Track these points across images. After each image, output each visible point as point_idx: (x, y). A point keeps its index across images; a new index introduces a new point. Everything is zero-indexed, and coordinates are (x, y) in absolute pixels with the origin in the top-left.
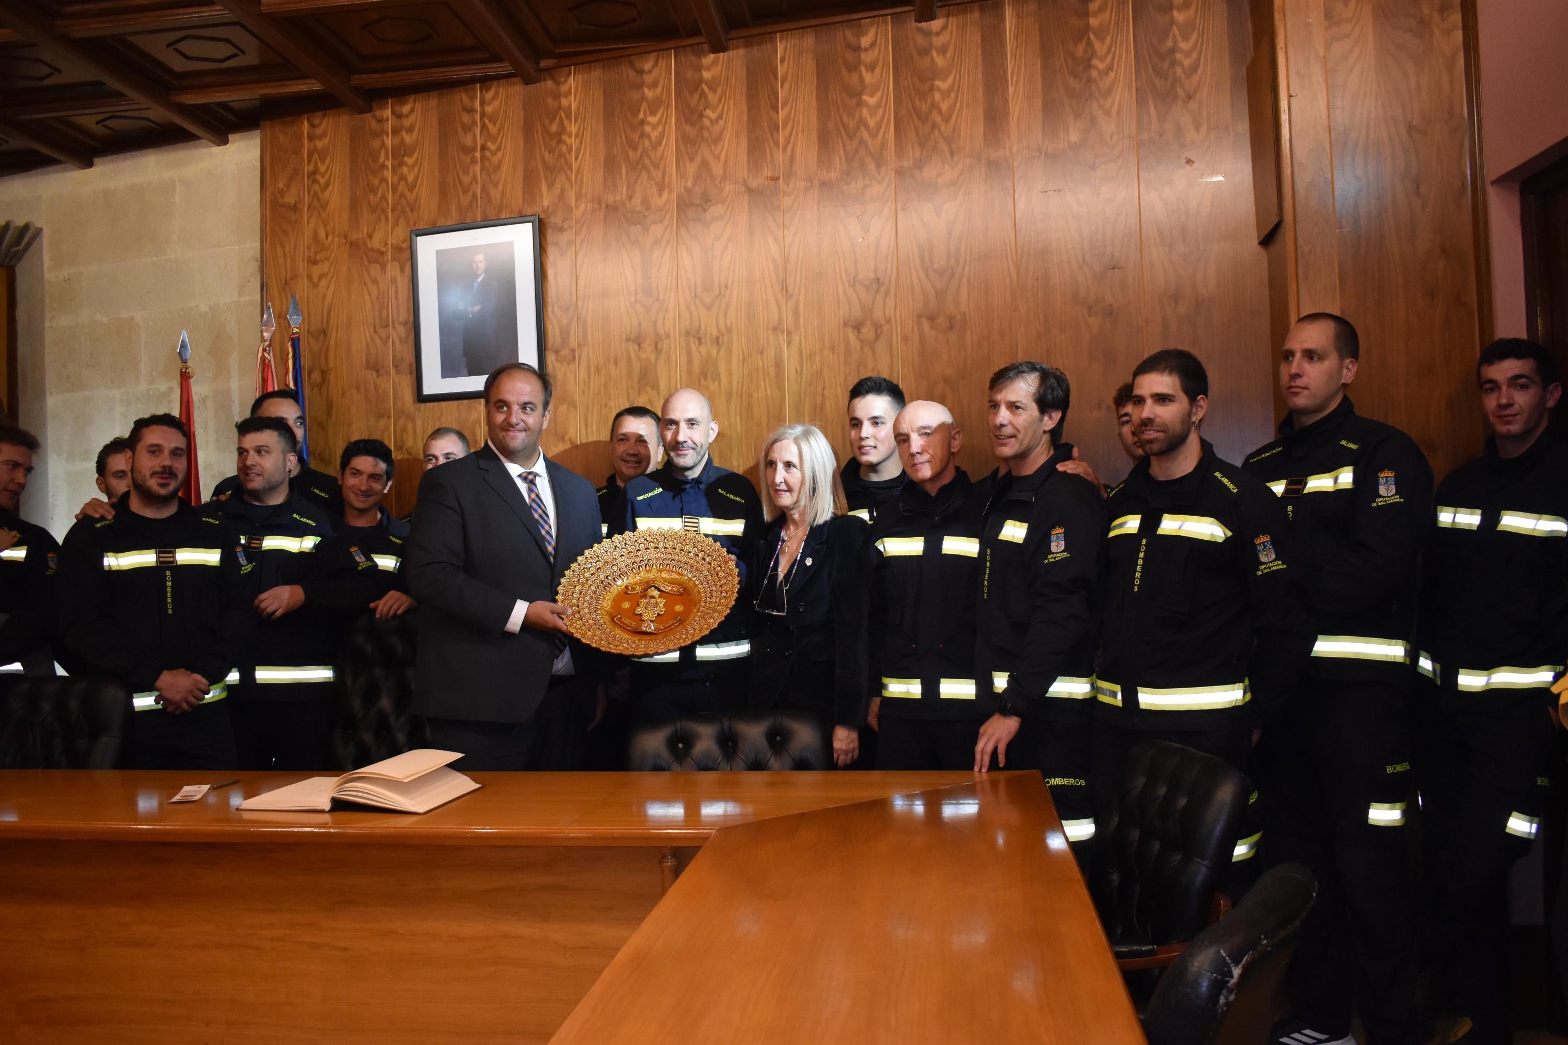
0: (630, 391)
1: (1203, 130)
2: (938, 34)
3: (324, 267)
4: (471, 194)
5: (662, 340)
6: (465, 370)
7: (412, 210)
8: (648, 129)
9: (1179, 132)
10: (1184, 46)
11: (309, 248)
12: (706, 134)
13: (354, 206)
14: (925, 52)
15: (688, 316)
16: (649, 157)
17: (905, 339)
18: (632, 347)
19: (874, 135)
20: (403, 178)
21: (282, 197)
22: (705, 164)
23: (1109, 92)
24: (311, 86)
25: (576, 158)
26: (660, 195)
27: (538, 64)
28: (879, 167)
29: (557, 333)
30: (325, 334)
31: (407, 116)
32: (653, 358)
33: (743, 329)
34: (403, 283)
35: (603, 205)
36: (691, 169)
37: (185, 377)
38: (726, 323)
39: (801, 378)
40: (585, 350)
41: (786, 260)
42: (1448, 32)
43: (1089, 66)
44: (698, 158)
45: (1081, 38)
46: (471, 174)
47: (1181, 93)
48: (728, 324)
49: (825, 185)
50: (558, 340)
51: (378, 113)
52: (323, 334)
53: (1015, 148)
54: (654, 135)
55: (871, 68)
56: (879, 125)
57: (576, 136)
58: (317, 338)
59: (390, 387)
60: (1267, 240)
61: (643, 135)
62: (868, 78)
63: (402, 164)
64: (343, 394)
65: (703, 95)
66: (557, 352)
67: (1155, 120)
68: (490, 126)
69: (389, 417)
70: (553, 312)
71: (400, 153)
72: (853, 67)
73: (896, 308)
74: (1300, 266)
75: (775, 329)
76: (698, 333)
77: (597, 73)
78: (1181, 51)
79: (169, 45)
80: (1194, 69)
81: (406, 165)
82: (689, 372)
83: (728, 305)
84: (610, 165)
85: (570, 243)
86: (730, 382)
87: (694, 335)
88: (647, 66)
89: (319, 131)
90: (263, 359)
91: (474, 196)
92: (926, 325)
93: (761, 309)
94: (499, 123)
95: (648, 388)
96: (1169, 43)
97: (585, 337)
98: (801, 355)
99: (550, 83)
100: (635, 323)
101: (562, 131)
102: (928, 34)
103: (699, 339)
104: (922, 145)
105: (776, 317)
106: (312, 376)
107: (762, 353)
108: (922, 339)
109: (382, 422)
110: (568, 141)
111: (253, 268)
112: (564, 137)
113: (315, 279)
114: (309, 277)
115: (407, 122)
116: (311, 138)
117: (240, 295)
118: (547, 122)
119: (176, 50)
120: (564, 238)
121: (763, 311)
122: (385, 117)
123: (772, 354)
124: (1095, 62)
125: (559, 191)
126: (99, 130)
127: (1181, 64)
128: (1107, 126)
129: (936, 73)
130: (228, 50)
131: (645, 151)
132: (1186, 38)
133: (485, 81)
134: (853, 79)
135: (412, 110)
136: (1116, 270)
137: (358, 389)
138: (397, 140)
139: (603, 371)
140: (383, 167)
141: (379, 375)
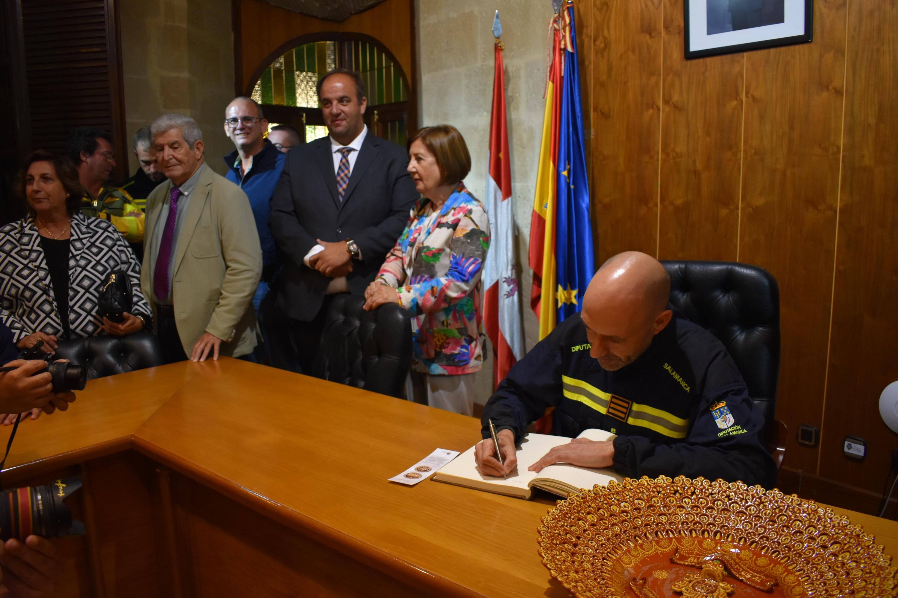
6: (730, 26)
30: (607, 6)
37: (498, 50)
52: (605, 6)
58: (600, 10)
59: (660, 48)
69: (660, 74)
90: (554, 29)
106: (598, 43)
109: (653, 79)
137: (633, 52)
141: (651, 37)
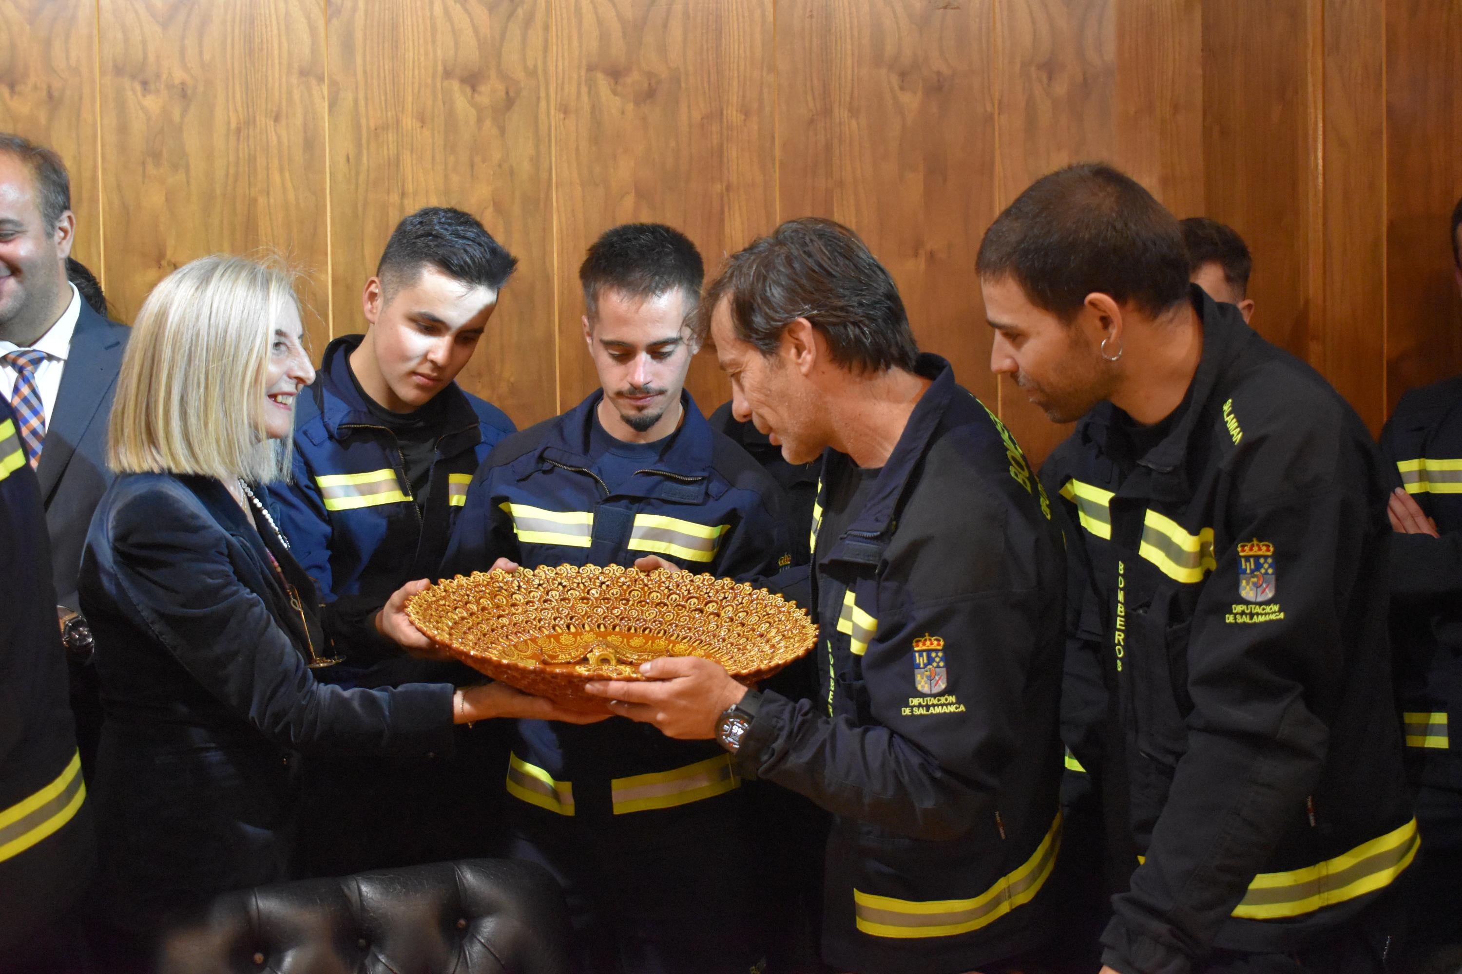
5: (62, 81)
15: (120, 36)
17: (564, 109)
33: (236, 71)
38: (201, 53)
39: (357, 173)
48: (207, 57)
73: (546, 51)
75: (304, 73)
76: (141, 70)
82: (123, 148)
83: (205, 22)
87: (133, 72)
92: (603, 83)
93: (275, 31)
98: (357, 127)
103: (145, 84)
105: (307, 51)
107: (277, 119)
108: (595, 108)
121: (279, 36)
123: (299, 121)
136: (950, 12)
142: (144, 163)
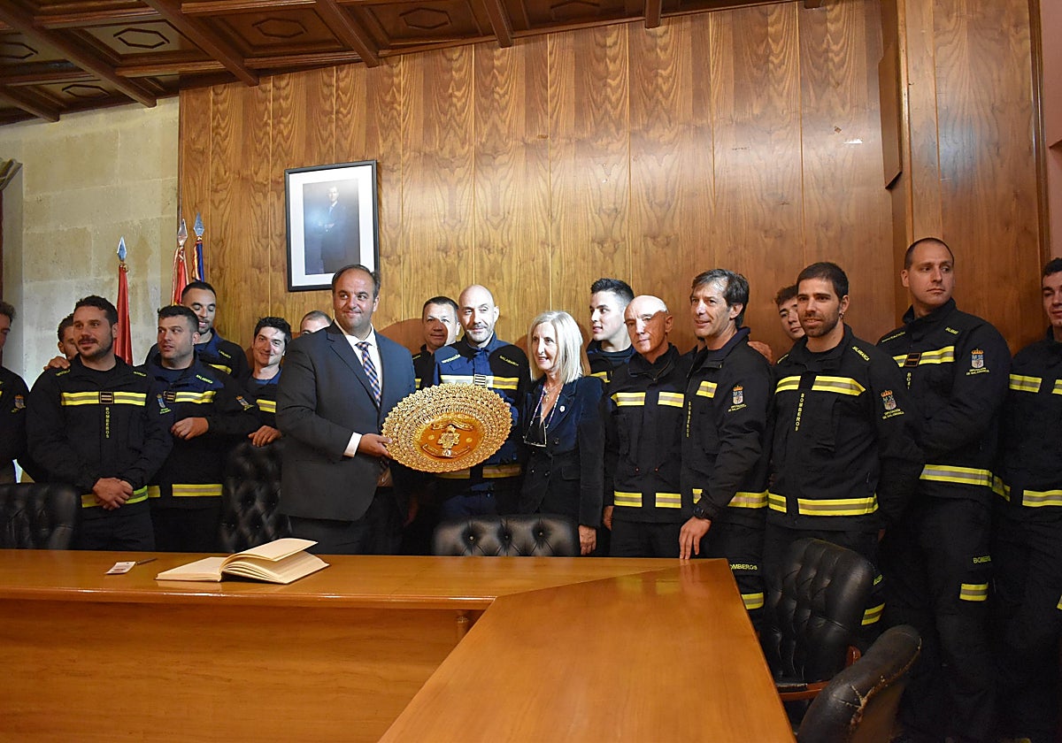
0: (440, 286)
1: (848, 107)
2: (661, 37)
3: (223, 195)
4: (328, 143)
5: (462, 250)
7: (286, 155)
8: (455, 100)
9: (830, 109)
10: (834, 48)
11: (212, 180)
12: (496, 104)
13: (245, 151)
14: (652, 49)
15: (481, 233)
16: (456, 121)
17: (635, 252)
18: (441, 255)
19: (615, 108)
20: (280, 132)
21: (194, 144)
22: (495, 126)
23: (781, 80)
24: (216, 66)
25: (404, 120)
26: (463, 148)
27: (377, 53)
28: (618, 130)
29: (388, 244)
30: (223, 242)
31: (284, 88)
32: (456, 262)
33: (520, 243)
34: (279, 206)
35: (422, 154)
36: (485, 130)
37: (122, 271)
38: (508, 239)
39: (561, 278)
40: (407, 257)
41: (551, 195)
42: (1020, 41)
43: (767, 61)
44: (491, 120)
45: (762, 41)
46: (329, 130)
47: (832, 81)
48: (510, 240)
49: (580, 142)
50: (389, 249)
51: (263, 86)
52: (221, 242)
53: (715, 118)
54: (459, 105)
55: (614, 60)
56: (618, 100)
57: (404, 105)
58: (216, 245)
59: (268, 281)
60: (891, 187)
61: (451, 105)
62: (611, 67)
63: (279, 122)
64: (235, 285)
65: (494, 77)
66: (388, 257)
67: (813, 99)
68: (343, 96)
69: (268, 302)
70: (386, 229)
71: (278, 115)
72: (601, 59)
73: (628, 230)
74: (914, 204)
75: (543, 243)
76: (488, 245)
77: (419, 60)
78: (833, 51)
79: (115, 36)
80: (842, 63)
81: (283, 123)
82: (482, 273)
83: (510, 226)
84: (428, 126)
85: (398, 180)
86: (511, 281)
87: (485, 246)
88: (455, 56)
89: (221, 98)
90: (179, 259)
91: (331, 146)
92: (650, 242)
93: (533, 229)
94: (349, 95)
95: (452, 284)
96: (825, 46)
97: (408, 248)
98: (561, 262)
99: (385, 66)
100: (444, 237)
101: (394, 100)
102: (654, 36)
103: (489, 250)
104: (650, 114)
105: (544, 235)
106: (214, 272)
107: (533, 260)
108: (647, 251)
109: (263, 305)
110: (398, 108)
111: (172, 194)
112: (395, 105)
113: (217, 204)
114: (212, 201)
115: (284, 93)
116: (215, 103)
117: (162, 213)
118: (383, 94)
119: (120, 38)
120: (394, 177)
121: (535, 230)
122: (268, 88)
123: (541, 261)
124: (771, 58)
125: (391, 144)
126: (64, 94)
127: (832, 60)
128: (780, 103)
129: (660, 64)
130: (156, 39)
131: (452, 116)
132: (836, 43)
133: (340, 64)
134: (601, 67)
135: (288, 84)
136: (785, 206)
137: (246, 281)
138: (277, 105)
139: (420, 272)
140: (266, 124)
141: (260, 272)
142: (488, 278)
